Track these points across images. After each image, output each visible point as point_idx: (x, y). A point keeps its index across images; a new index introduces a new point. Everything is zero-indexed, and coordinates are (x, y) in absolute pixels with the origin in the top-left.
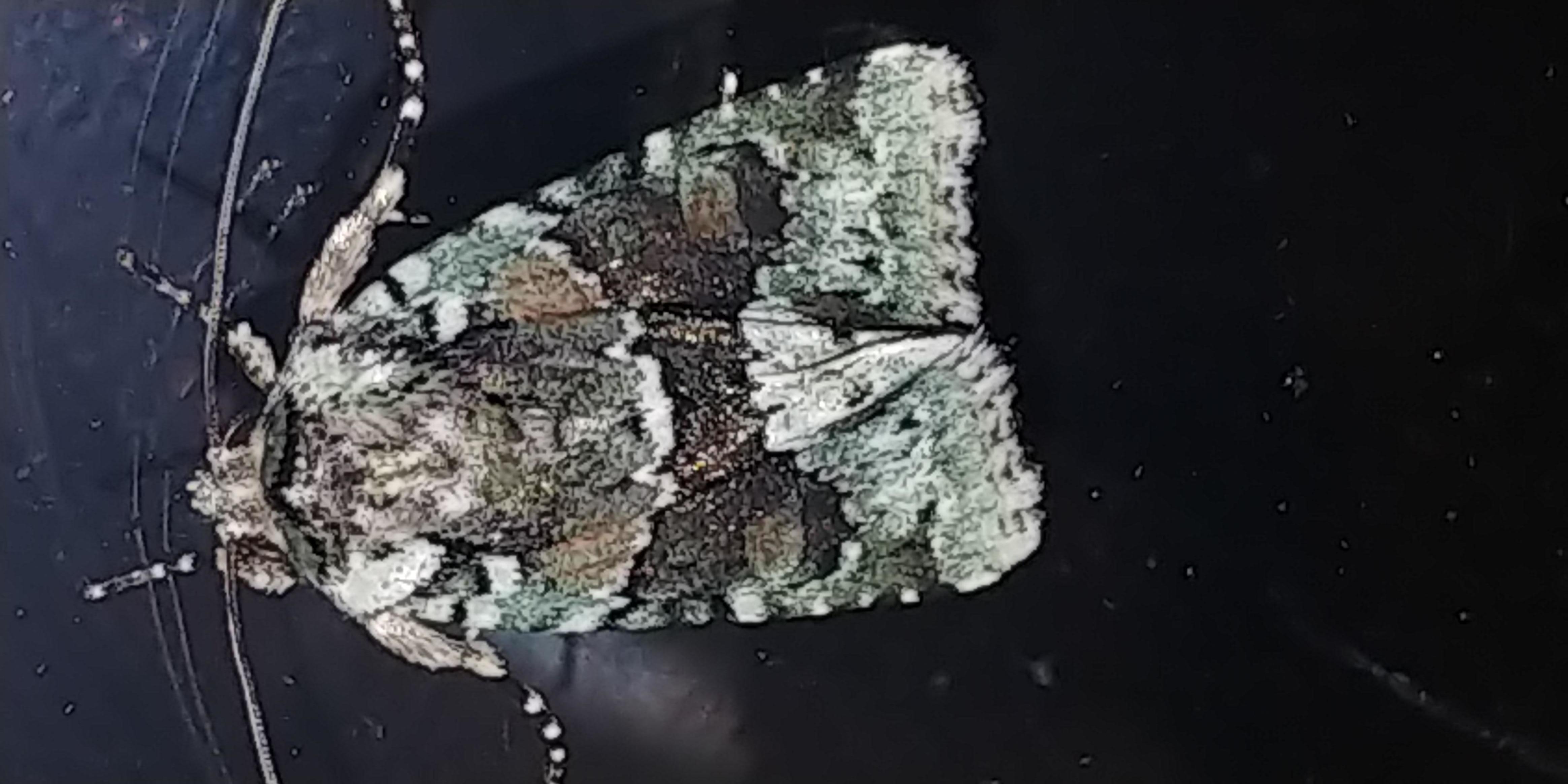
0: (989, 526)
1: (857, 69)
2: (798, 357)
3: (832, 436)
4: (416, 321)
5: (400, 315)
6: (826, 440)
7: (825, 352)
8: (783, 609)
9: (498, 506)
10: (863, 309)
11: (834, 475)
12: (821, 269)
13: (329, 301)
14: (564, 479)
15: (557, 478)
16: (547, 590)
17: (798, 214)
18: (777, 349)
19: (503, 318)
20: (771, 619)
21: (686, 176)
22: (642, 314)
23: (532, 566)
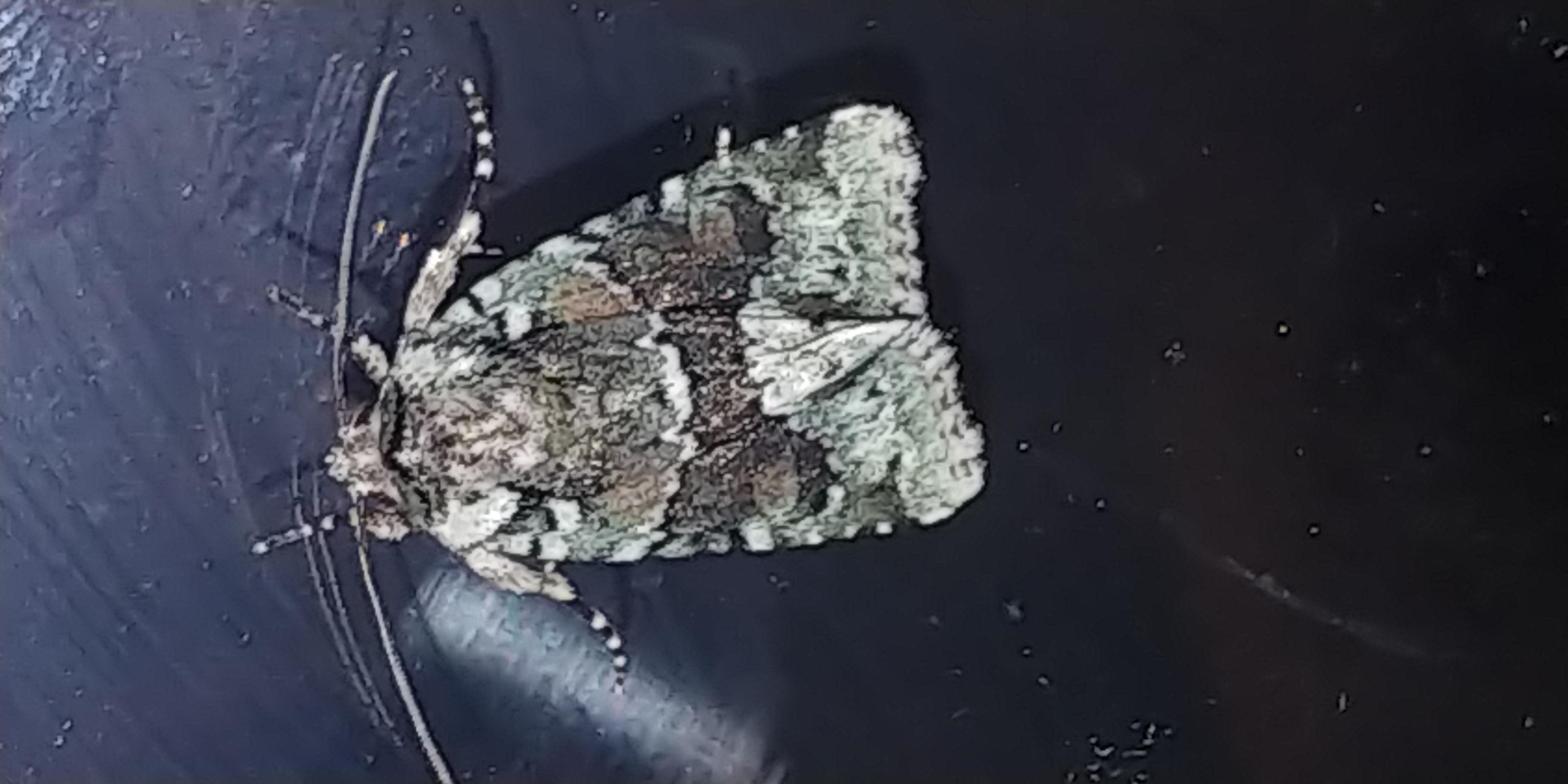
0: (943, 471)
1: (823, 126)
2: (784, 342)
3: (815, 403)
4: (492, 325)
5: (480, 321)
6: (810, 406)
7: (804, 337)
8: (786, 540)
9: (558, 460)
10: (834, 306)
11: (819, 434)
12: (801, 277)
13: (427, 315)
14: (610, 440)
15: (605, 440)
16: (602, 527)
17: (782, 238)
18: (767, 336)
19: (558, 321)
20: (777, 549)
21: (695, 211)
22: (665, 313)
23: (588, 508)
